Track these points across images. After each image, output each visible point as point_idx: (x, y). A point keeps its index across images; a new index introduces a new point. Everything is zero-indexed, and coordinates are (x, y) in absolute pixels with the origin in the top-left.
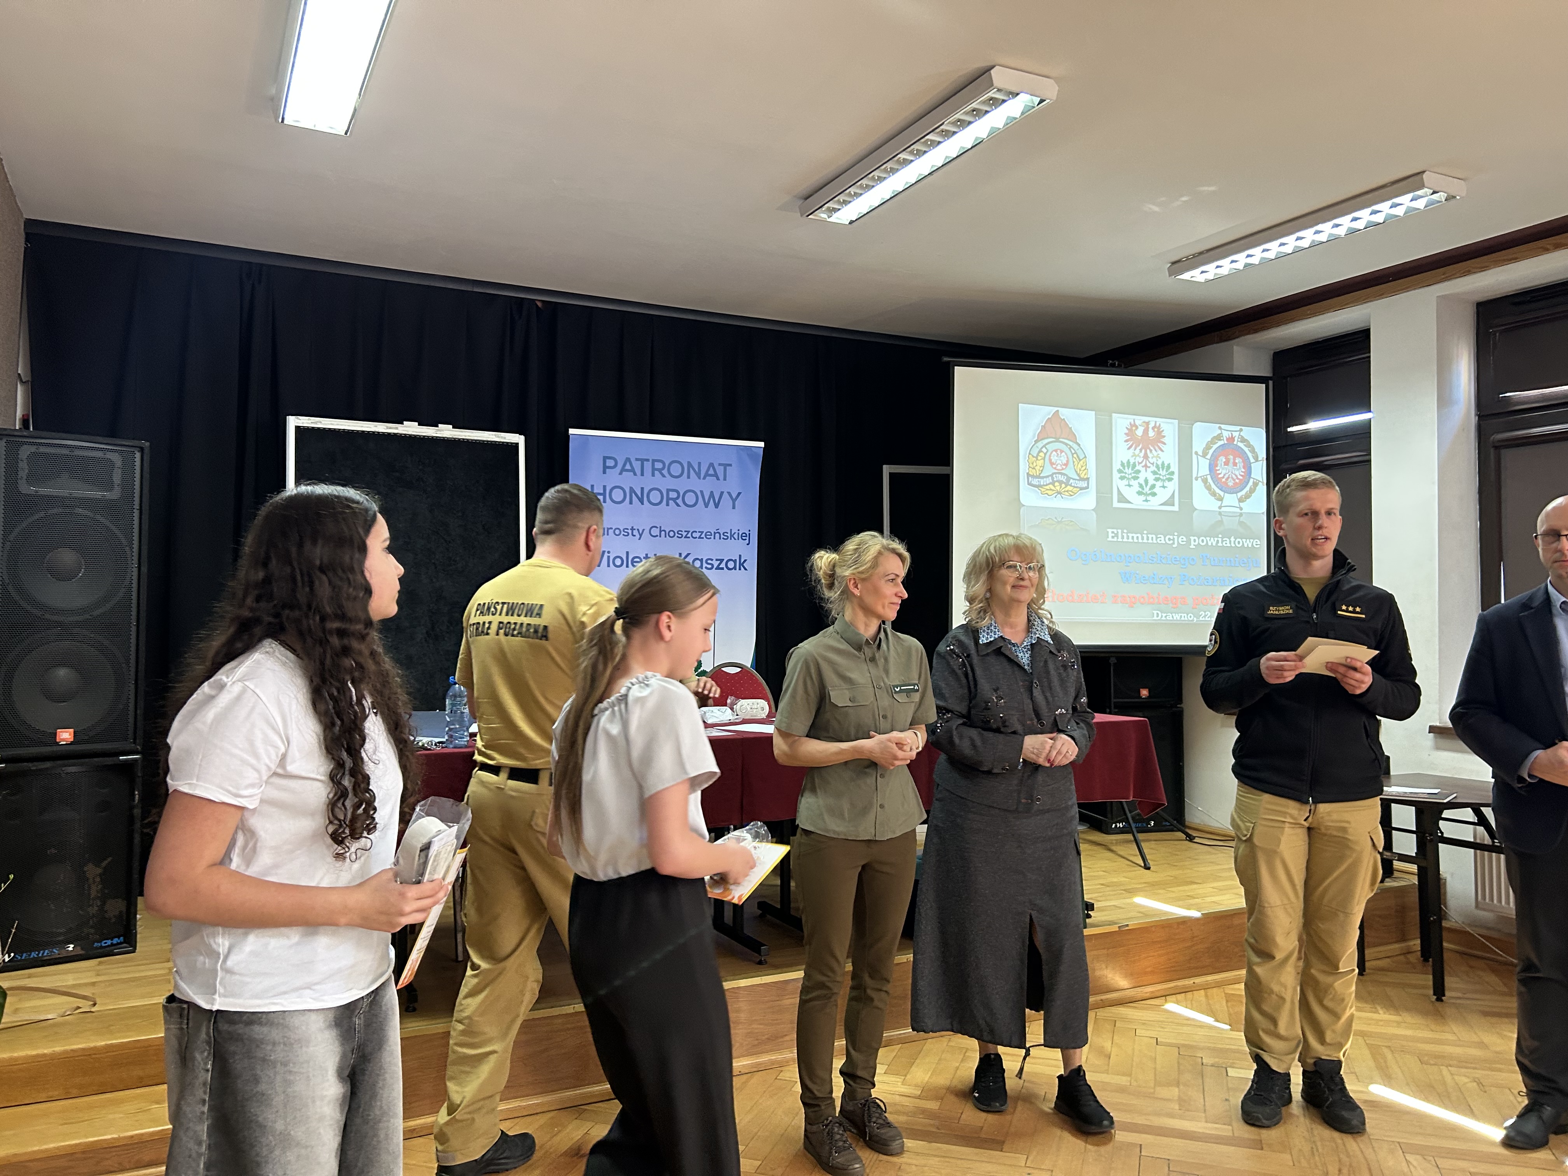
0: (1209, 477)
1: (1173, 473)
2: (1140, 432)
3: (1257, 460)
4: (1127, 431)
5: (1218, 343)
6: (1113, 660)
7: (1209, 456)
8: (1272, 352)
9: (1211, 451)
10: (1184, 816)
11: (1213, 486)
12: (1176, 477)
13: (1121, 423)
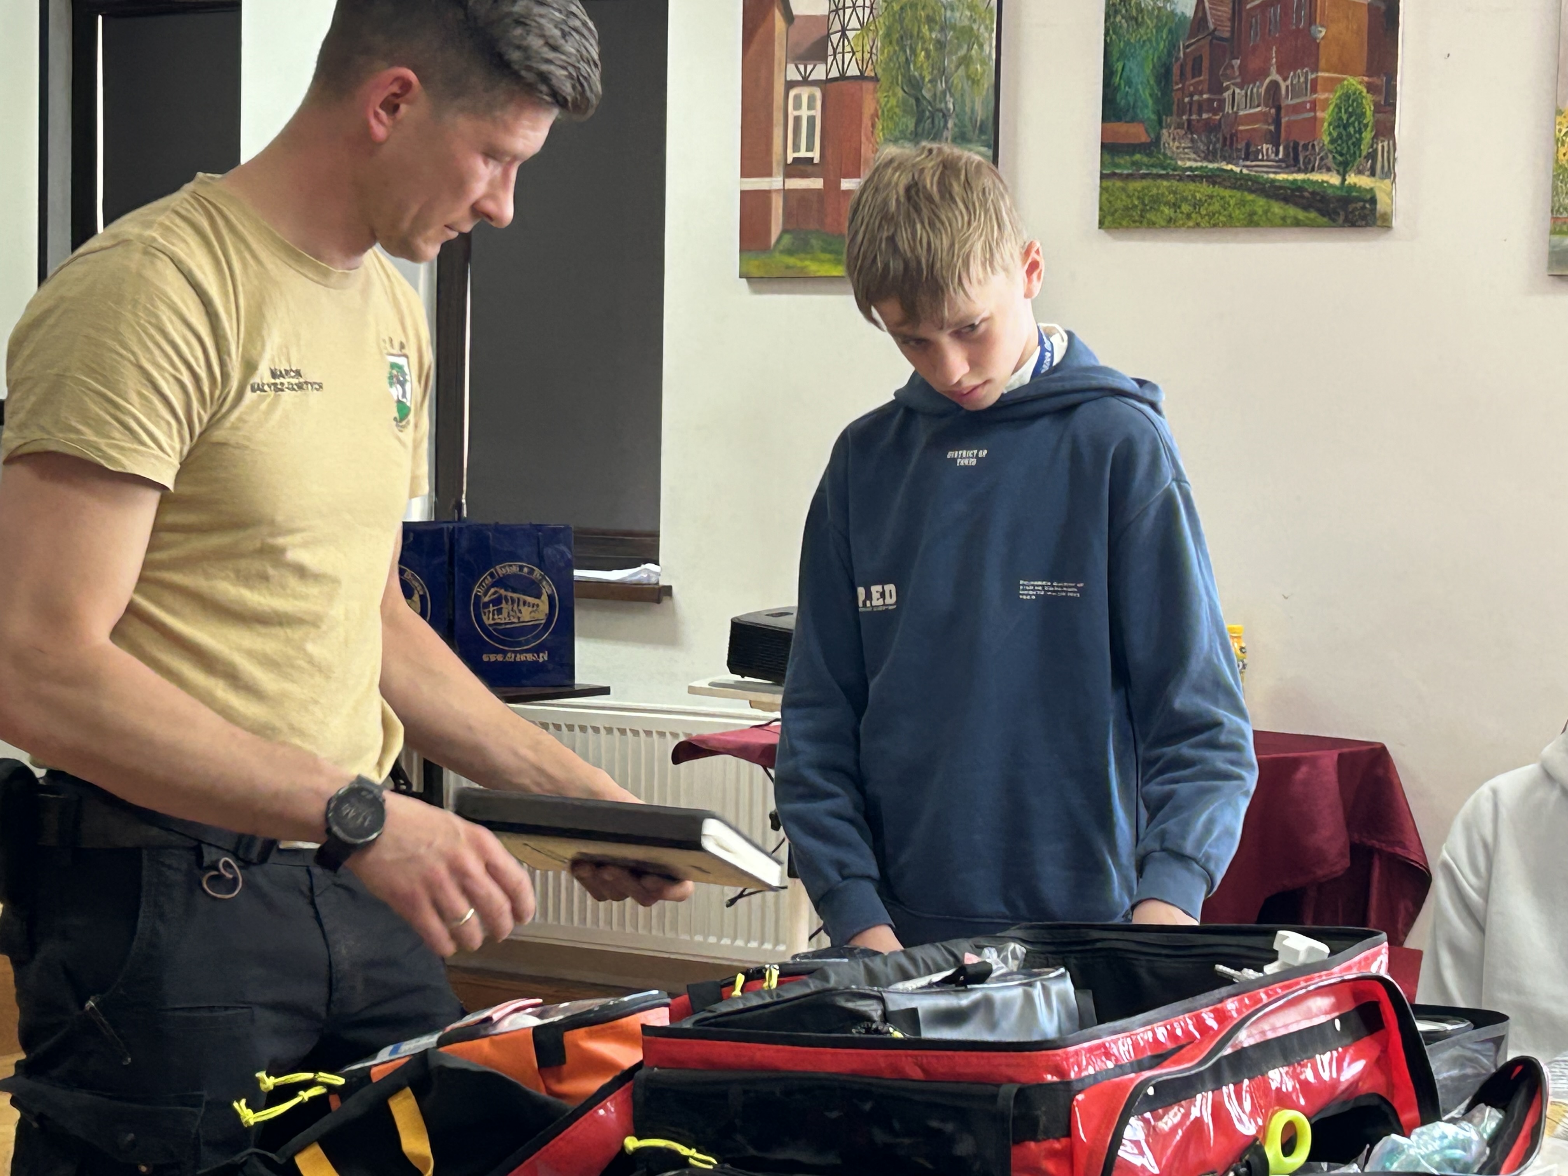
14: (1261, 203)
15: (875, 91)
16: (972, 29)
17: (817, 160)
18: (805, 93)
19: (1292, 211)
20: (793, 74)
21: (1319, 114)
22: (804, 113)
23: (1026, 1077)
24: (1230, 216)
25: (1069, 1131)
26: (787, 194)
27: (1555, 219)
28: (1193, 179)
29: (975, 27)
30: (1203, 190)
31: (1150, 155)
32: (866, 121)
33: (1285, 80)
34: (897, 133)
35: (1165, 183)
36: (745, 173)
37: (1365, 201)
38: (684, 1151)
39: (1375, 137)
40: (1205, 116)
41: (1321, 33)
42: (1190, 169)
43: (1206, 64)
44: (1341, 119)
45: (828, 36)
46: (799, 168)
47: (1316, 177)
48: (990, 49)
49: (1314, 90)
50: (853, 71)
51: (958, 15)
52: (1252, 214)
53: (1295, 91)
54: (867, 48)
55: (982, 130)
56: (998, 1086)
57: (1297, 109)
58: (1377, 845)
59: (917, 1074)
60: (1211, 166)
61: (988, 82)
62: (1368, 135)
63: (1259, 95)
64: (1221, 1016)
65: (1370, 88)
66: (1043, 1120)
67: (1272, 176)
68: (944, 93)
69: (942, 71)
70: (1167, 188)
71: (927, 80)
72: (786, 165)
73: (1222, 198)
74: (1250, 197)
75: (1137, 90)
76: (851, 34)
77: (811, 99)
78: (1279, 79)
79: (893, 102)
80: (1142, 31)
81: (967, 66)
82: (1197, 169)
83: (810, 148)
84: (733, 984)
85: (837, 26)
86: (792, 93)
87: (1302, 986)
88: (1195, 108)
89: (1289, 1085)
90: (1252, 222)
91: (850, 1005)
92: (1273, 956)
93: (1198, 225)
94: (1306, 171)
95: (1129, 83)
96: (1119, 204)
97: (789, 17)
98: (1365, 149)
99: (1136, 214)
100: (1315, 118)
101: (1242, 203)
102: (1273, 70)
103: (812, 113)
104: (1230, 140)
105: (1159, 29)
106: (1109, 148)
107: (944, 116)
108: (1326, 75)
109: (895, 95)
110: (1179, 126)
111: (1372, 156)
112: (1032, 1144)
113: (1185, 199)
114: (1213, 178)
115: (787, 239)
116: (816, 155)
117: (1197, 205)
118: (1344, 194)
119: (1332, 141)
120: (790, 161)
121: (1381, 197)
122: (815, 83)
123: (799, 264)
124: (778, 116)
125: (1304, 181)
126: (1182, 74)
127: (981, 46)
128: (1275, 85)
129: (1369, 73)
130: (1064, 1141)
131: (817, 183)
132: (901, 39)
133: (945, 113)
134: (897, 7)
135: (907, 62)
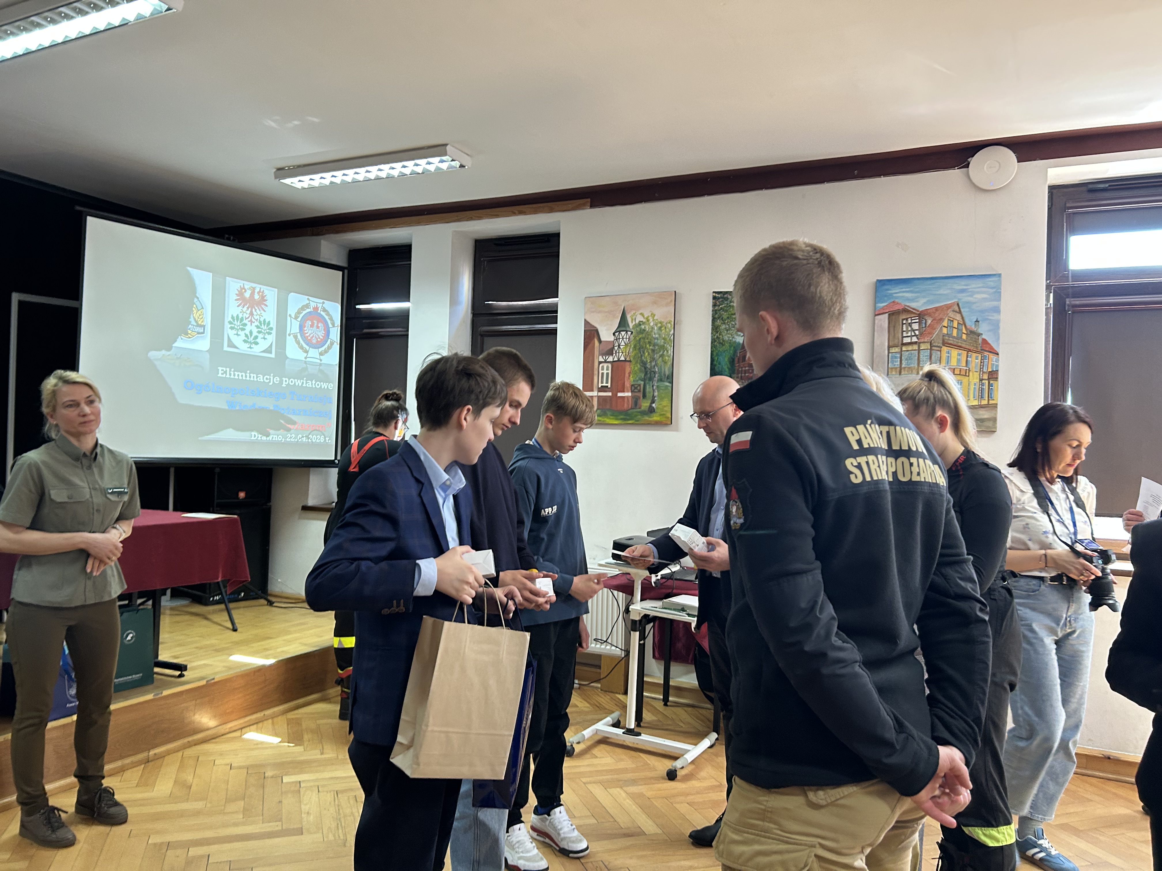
0: (299, 335)
1: (271, 329)
2: (247, 295)
3: (334, 326)
4: (237, 293)
5: (308, 236)
6: (217, 470)
7: (299, 319)
8: (348, 250)
9: (301, 316)
10: (267, 587)
11: (302, 342)
12: (274, 332)
13: (233, 285)
15: (630, 365)
16: (664, 346)
18: (605, 365)
20: (601, 359)
22: (605, 372)
26: (599, 397)
29: (666, 345)
32: (627, 375)
34: (638, 379)
40: (748, 375)
45: (614, 347)
46: (603, 389)
48: (670, 352)
50: (622, 358)
51: (659, 341)
54: (628, 351)
55: (668, 378)
61: (670, 363)
68: (654, 366)
69: (654, 359)
71: (648, 361)
72: (599, 388)
75: (723, 366)
76: (622, 347)
77: (608, 367)
79: (636, 368)
80: (724, 347)
81: (663, 358)
83: (607, 383)
85: (617, 344)
86: (601, 365)
88: (744, 372)
95: (720, 364)
97: (600, 341)
103: (608, 372)
105: (730, 347)
109: (637, 366)
116: (609, 385)
122: (608, 362)
123: (603, 420)
124: (596, 372)
126: (739, 362)
127: (668, 351)
131: (610, 394)
132: (640, 349)
133: (655, 373)
134: (638, 338)
135: (642, 356)
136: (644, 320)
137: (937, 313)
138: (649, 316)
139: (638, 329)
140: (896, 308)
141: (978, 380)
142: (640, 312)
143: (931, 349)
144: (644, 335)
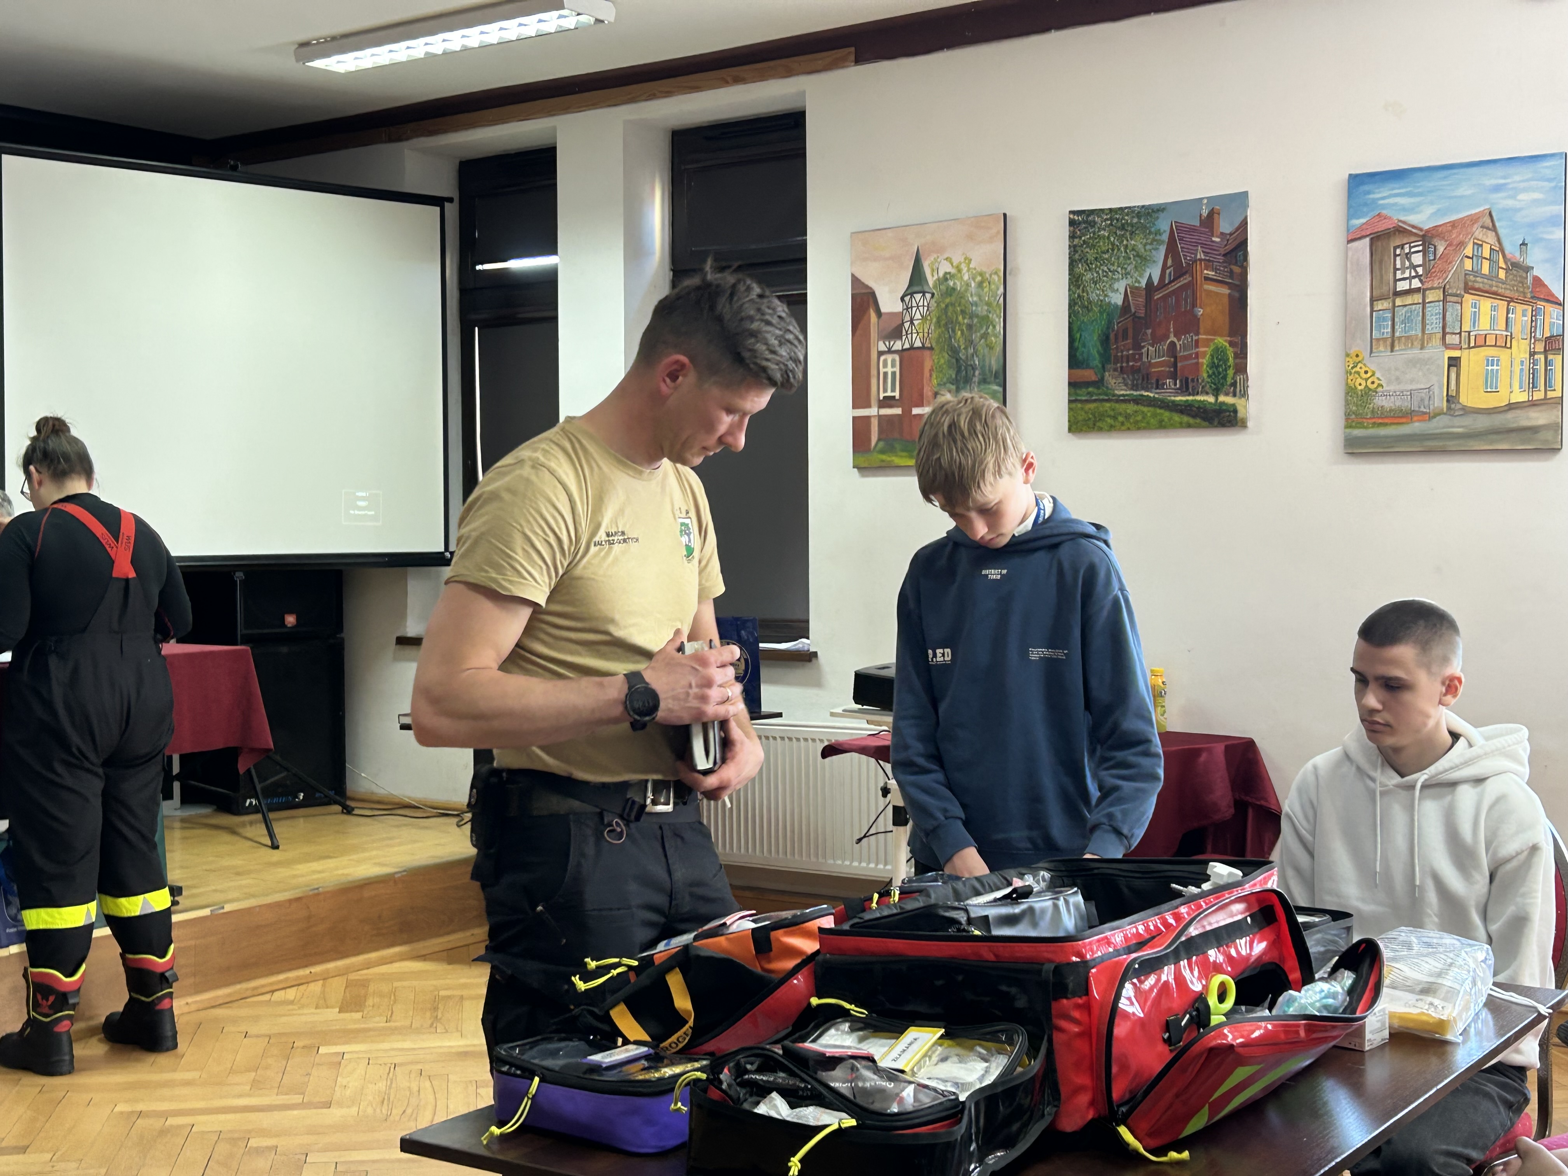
5: (386, 142)
6: (239, 576)
8: (458, 162)
10: (345, 783)
14: (1166, 414)
15: (931, 355)
16: (988, 317)
17: (897, 397)
18: (889, 358)
19: (1185, 419)
20: (882, 347)
21: (1200, 360)
22: (889, 370)
23: (1060, 959)
24: (1148, 423)
25: (1087, 991)
26: (880, 417)
27: (1347, 419)
28: (1124, 401)
29: (991, 316)
30: (1131, 408)
31: (1098, 388)
32: (926, 373)
33: (1179, 340)
34: (945, 380)
35: (1108, 405)
36: (855, 406)
37: (1230, 412)
38: (847, 1006)
39: (1235, 373)
40: (1131, 364)
41: (1200, 312)
42: (1123, 395)
43: (1130, 333)
44: (1214, 363)
45: (903, 323)
46: (887, 402)
47: (1199, 398)
48: (999, 328)
49: (1197, 346)
50: (918, 344)
51: (979, 309)
52: (1161, 421)
53: (1185, 347)
54: (926, 330)
55: (996, 377)
56: (1043, 964)
57: (1186, 358)
58: (1250, 801)
59: (992, 957)
60: (1135, 393)
61: (999, 348)
62: (1231, 372)
63: (1163, 350)
64: (1178, 917)
65: (1231, 344)
66: (1071, 986)
67: (1173, 398)
68: (973, 355)
69: (971, 342)
70: (1110, 407)
71: (962, 347)
72: (879, 401)
73: (1143, 412)
74: (1159, 411)
75: (1089, 351)
76: (916, 323)
77: (893, 361)
78: (1175, 340)
79: (942, 361)
80: (1091, 314)
81: (986, 339)
82: (1127, 395)
83: (893, 390)
84: (871, 899)
85: (908, 318)
86: (882, 358)
87: (1228, 897)
88: (1125, 360)
89: (1221, 958)
90: (1162, 426)
91: (947, 914)
92: (1207, 878)
93: (1129, 429)
94: (1193, 395)
95: (1084, 346)
96: (1080, 418)
97: (879, 314)
98: (1229, 380)
99: (1091, 423)
100: (1197, 363)
101: (1154, 415)
102: (1172, 335)
103: (894, 369)
104: (1147, 377)
105: (1101, 313)
106: (1073, 385)
107: (973, 369)
108: (1204, 337)
109: (943, 357)
110: (1115, 370)
111: (1234, 384)
112: (1065, 1001)
113: (1120, 414)
114: (1137, 401)
115: (881, 444)
116: (897, 394)
117: (1127, 417)
118: (1217, 407)
119: (1209, 376)
120: (881, 398)
121: (1239, 408)
122: (896, 352)
123: (889, 459)
124: (874, 372)
125: (1192, 400)
126: (1116, 339)
127: (994, 327)
128: (1173, 344)
129: (1229, 336)
130: (1084, 998)
131: (898, 411)
132: (946, 324)
133: (974, 369)
134: (943, 306)
135: (950, 337)
136: (953, 271)
137: (1455, 231)
138: (960, 263)
139: (943, 287)
140: (1382, 227)
141: (1528, 356)
142: (945, 256)
143: (1444, 301)
144: (953, 298)
